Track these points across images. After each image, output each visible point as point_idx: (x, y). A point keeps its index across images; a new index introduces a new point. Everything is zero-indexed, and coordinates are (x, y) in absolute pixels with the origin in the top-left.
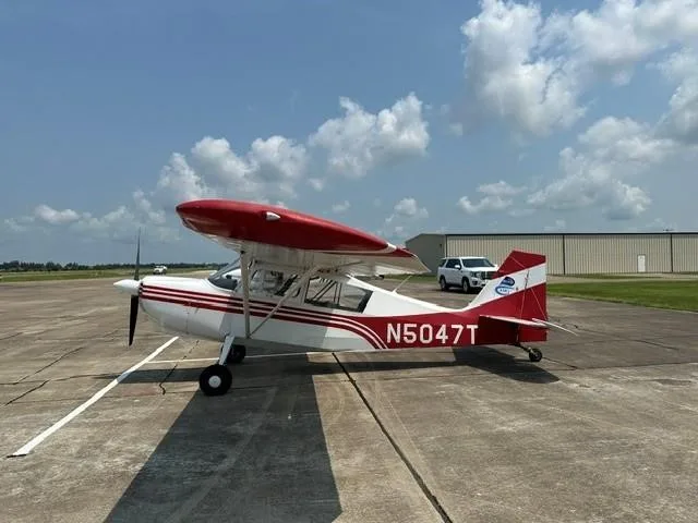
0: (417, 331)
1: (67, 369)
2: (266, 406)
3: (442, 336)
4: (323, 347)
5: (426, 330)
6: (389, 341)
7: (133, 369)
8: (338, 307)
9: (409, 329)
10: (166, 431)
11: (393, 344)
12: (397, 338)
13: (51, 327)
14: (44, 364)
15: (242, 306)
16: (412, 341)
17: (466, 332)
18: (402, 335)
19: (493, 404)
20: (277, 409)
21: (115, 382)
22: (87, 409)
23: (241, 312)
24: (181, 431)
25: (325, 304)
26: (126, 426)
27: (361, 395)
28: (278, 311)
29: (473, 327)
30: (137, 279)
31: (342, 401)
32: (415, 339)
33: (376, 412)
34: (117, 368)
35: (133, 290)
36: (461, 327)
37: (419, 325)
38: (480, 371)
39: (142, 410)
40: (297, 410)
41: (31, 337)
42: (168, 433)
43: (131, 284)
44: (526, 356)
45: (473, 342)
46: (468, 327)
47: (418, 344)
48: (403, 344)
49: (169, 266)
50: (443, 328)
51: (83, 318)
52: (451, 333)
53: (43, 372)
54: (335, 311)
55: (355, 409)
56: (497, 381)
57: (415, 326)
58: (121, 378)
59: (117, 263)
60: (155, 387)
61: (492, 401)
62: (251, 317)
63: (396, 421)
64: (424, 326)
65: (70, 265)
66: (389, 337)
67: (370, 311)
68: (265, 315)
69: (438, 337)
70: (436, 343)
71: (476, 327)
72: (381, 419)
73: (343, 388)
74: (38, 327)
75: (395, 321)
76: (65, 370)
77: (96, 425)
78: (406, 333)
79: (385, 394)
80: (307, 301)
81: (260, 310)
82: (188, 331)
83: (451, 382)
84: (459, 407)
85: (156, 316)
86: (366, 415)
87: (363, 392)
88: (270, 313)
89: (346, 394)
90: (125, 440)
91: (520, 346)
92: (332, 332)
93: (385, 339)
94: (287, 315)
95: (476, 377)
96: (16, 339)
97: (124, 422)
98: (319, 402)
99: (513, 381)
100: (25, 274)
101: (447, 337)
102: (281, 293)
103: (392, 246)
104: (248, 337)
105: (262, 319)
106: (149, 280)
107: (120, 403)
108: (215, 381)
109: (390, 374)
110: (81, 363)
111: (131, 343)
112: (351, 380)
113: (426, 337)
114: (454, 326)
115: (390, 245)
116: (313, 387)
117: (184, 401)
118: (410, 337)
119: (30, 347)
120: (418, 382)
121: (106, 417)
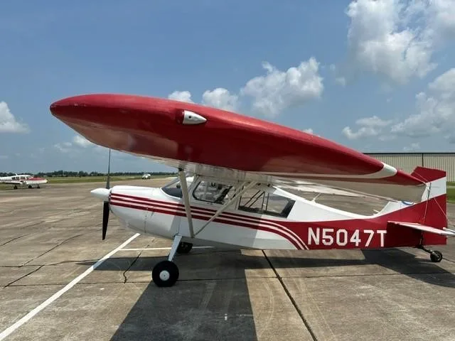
0: (334, 235)
1: (61, 253)
2: (206, 302)
3: (356, 239)
4: (254, 247)
5: (342, 234)
6: (310, 243)
7: (107, 257)
8: (266, 213)
9: (328, 234)
10: (117, 327)
11: (313, 246)
12: (317, 241)
13: (65, 217)
14: (48, 248)
15: (184, 210)
16: (330, 244)
17: (377, 237)
18: (321, 238)
19: (415, 311)
20: (215, 306)
21: (92, 268)
22: (61, 297)
23: (185, 215)
24: (129, 328)
25: (255, 210)
26: (86, 318)
27: (288, 294)
28: (220, 216)
29: (382, 232)
30: (108, 188)
31: (272, 300)
32: (332, 241)
33: (305, 316)
34: (97, 254)
35: (105, 196)
36: (372, 232)
37: (336, 230)
38: (391, 271)
39: (104, 299)
40: (232, 308)
41: (49, 226)
42: (119, 331)
43: (104, 192)
44: (428, 256)
45: (382, 245)
46: (378, 232)
47: (335, 246)
48: (321, 246)
49: (152, 174)
50: (357, 233)
51: (89, 210)
52: (364, 237)
53: (44, 256)
54: (264, 216)
55: (285, 310)
56: (410, 283)
57: (332, 230)
58: (97, 265)
59: (121, 172)
60: (120, 275)
61: (414, 306)
62: (193, 219)
63: (326, 331)
64: (340, 231)
65: (93, 173)
66: (310, 240)
67: (293, 217)
68: (207, 219)
69: (352, 240)
70: (351, 246)
71: (385, 232)
72: (311, 326)
73: (272, 287)
74: (56, 217)
75: (315, 226)
76: (60, 255)
77: (62, 315)
78: (324, 236)
79: (310, 295)
80: (241, 208)
81: (202, 214)
82: (146, 230)
83: (367, 282)
84: (384, 314)
85: (122, 218)
86: (295, 320)
87: (290, 292)
88: (212, 217)
89: (276, 293)
90: (79, 336)
91: (423, 248)
92: (261, 234)
93: (306, 242)
94: (227, 219)
95: (389, 278)
96: (38, 227)
97: (86, 313)
98: (252, 300)
99: (424, 283)
100: (65, 179)
101: (360, 241)
102: (220, 200)
103: (390, 167)
104: (192, 237)
105: (205, 222)
106: (118, 189)
107: (89, 290)
108: (165, 275)
109: (310, 271)
110: (74, 248)
111: (104, 238)
112: (278, 277)
113: (342, 240)
114: (366, 231)
115: (386, 166)
116: (246, 283)
117: (139, 291)
118: (328, 240)
119: (44, 234)
120: (337, 281)
121: (74, 306)
